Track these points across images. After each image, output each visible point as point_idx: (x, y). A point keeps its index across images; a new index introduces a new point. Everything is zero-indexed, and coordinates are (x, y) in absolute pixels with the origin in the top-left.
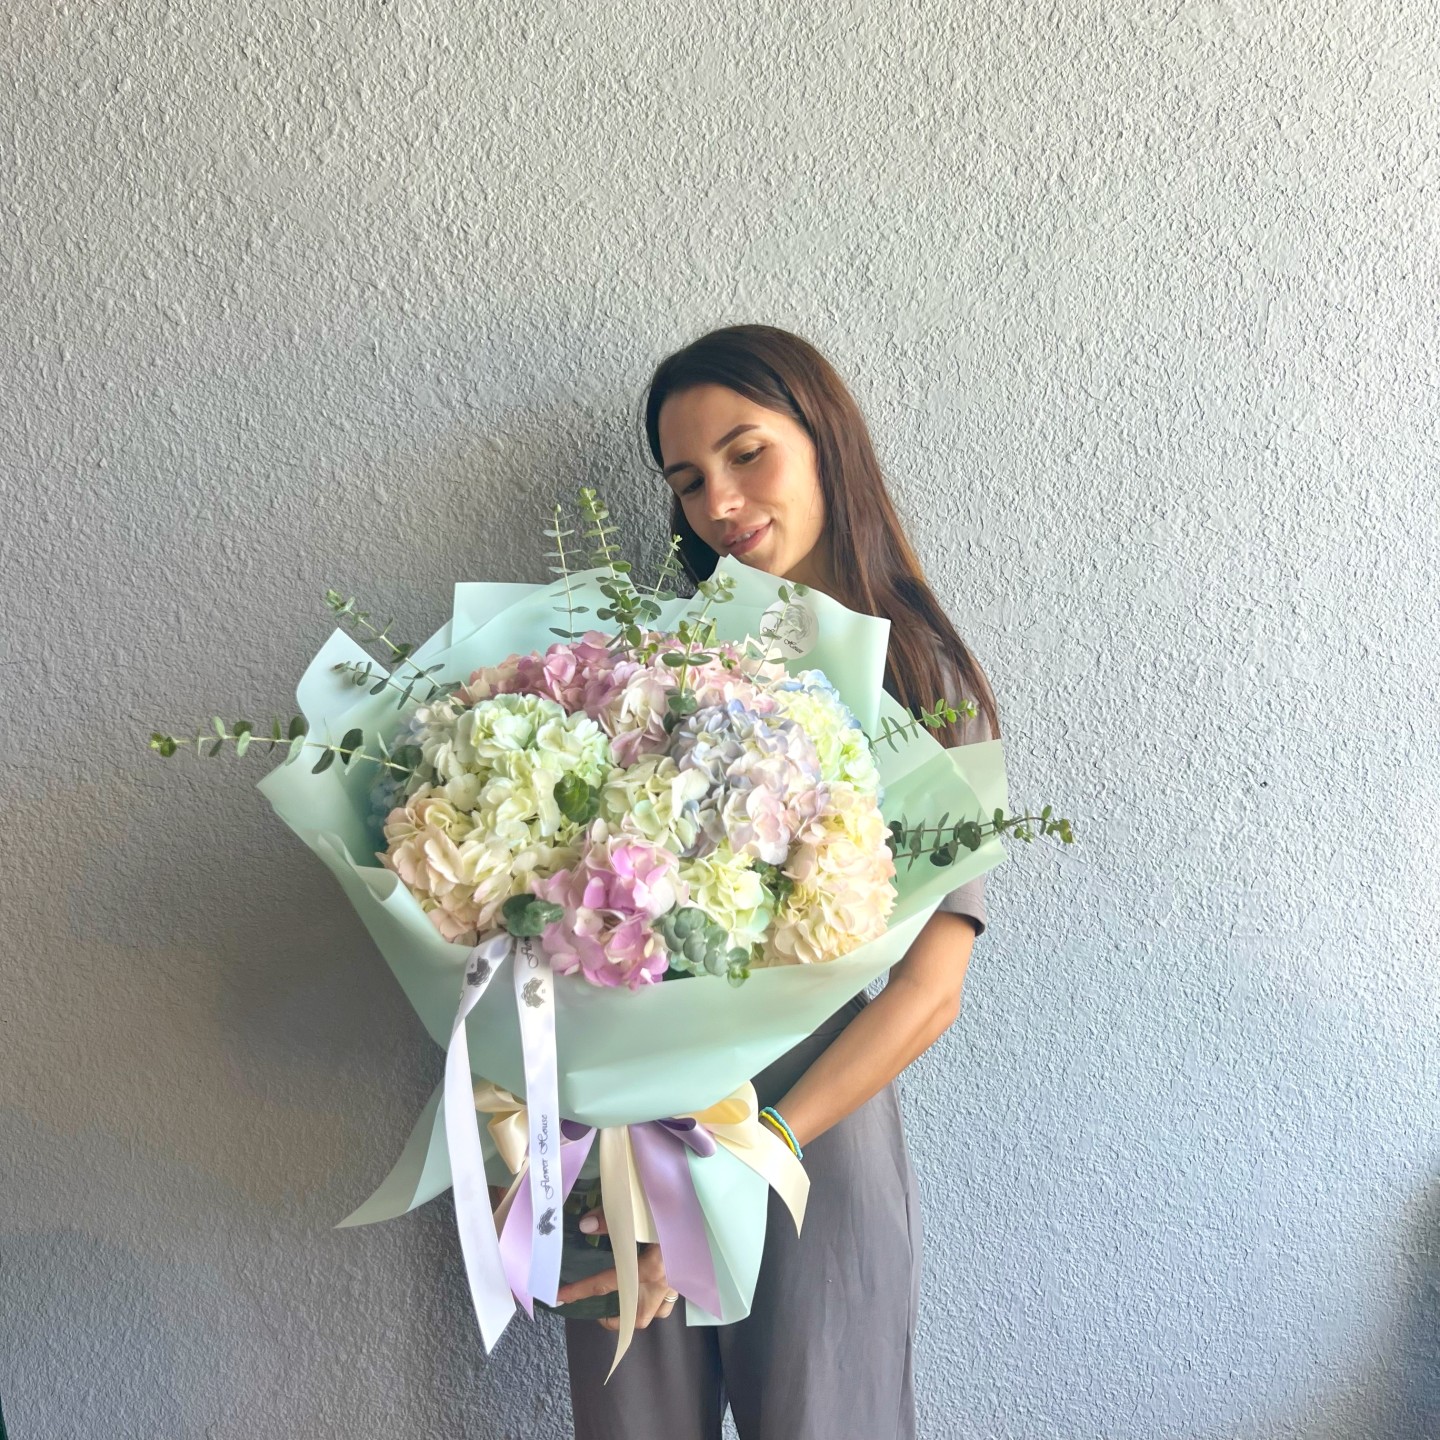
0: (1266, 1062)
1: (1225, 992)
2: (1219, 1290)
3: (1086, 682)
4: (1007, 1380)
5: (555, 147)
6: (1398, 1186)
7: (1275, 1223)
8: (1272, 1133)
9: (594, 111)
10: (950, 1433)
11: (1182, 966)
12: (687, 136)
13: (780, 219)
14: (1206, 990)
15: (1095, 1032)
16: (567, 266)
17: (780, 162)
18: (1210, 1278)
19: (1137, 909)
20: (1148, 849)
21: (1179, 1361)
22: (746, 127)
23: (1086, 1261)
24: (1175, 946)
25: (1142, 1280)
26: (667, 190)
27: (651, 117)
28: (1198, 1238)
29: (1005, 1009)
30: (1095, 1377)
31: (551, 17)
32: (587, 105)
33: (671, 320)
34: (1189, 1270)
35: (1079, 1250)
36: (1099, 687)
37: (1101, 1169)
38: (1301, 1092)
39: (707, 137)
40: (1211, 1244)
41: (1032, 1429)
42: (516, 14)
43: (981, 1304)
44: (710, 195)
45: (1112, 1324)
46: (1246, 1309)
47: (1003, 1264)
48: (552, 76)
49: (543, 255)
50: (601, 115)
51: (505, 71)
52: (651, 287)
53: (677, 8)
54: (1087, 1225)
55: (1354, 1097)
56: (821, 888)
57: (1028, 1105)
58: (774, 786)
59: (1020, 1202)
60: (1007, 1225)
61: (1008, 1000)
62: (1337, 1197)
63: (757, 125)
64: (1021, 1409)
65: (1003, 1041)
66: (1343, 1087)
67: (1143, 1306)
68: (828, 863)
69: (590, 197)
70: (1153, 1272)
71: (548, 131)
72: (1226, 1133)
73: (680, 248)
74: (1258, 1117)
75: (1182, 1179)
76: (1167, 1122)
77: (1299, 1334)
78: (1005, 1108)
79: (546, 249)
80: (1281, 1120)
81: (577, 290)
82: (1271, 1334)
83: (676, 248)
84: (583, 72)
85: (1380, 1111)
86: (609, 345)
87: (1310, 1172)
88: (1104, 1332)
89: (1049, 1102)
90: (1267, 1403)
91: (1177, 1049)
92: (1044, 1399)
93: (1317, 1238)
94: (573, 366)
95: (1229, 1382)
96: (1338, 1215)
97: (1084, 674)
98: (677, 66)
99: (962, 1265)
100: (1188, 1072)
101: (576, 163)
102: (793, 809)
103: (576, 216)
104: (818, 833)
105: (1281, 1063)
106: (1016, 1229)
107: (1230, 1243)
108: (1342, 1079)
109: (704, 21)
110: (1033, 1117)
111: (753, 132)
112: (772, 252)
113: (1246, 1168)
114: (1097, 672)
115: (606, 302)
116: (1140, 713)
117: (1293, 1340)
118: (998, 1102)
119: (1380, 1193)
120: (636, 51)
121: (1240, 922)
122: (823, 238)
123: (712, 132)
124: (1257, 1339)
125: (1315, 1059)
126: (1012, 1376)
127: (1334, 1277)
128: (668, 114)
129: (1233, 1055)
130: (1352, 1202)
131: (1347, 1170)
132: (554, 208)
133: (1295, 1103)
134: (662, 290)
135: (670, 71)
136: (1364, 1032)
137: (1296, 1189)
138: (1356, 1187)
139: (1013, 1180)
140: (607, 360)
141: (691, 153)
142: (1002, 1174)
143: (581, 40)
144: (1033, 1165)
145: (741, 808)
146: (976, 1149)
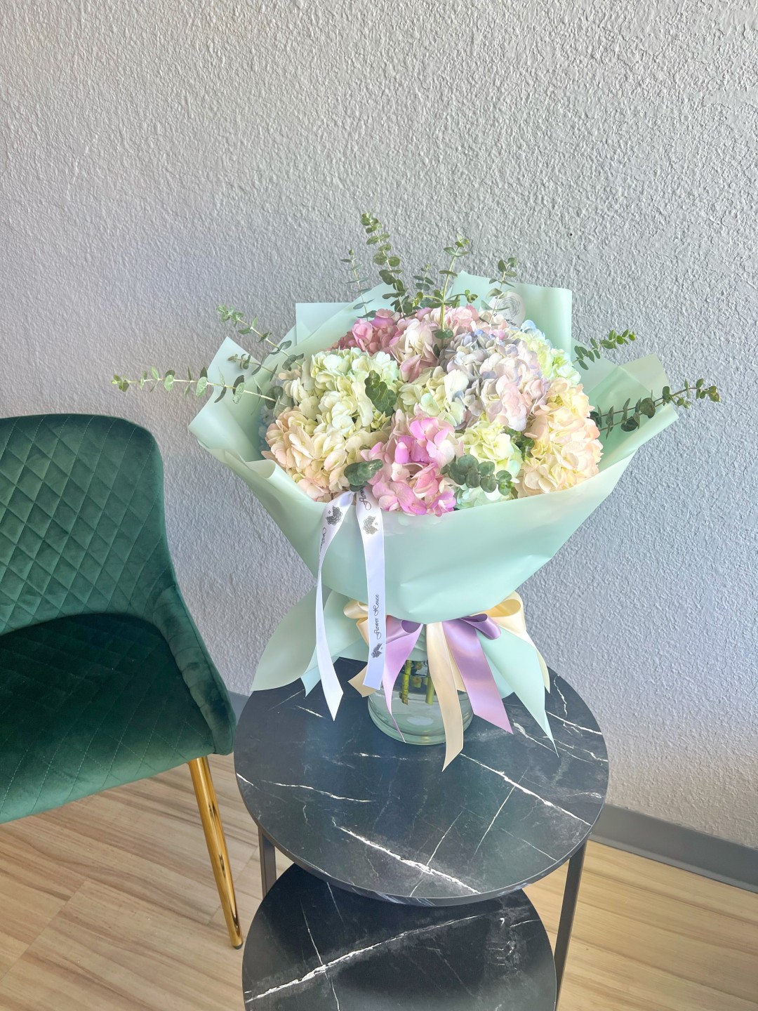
4: (668, 652)
10: (625, 672)
23: (737, 595)
29: (708, 419)
30: (729, 665)
35: (733, 587)
41: (680, 683)
43: (657, 605)
47: (676, 585)
54: (742, 572)
57: (713, 487)
59: (695, 549)
60: (683, 562)
61: (712, 413)
64: (674, 670)
65: (703, 442)
78: (695, 487)
89: (729, 488)
92: (691, 669)
99: (648, 580)
106: (690, 565)
110: (716, 496)
118: (691, 482)
126: (671, 651)
139: (693, 534)
142: (686, 529)
144: (709, 527)
145: (493, 390)
146: (669, 510)
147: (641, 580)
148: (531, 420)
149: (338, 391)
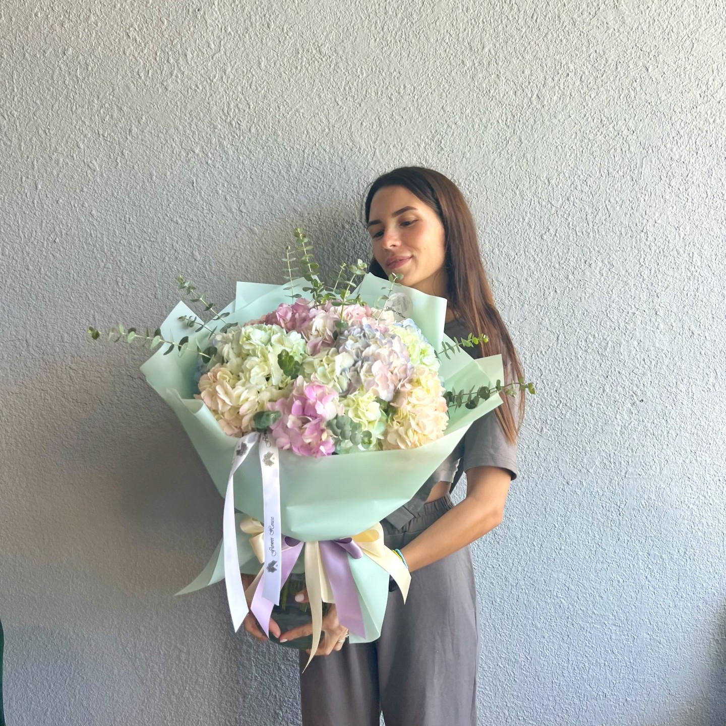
0: (644, 541)
1: (622, 506)
2: (620, 657)
3: (552, 349)
4: (513, 703)
5: (284, 82)
6: (711, 604)
7: (648, 623)
8: (646, 577)
9: (304, 64)
11: (601, 493)
12: (350, 76)
13: (397, 117)
14: (613, 505)
15: (557, 526)
16: (290, 141)
17: (397, 89)
18: (616, 651)
19: (578, 463)
20: (583, 434)
21: (600, 693)
22: (380, 72)
23: (553, 642)
24: (597, 483)
25: (581, 652)
26: (340, 103)
27: (333, 66)
28: (609, 630)
29: (511, 514)
30: (558, 702)
31: (282, 17)
32: (300, 61)
33: (342, 168)
34: (605, 647)
35: (549, 637)
36: (558, 352)
37: (560, 596)
38: (661, 557)
39: (360, 77)
40: (616, 634)
42: (265, 15)
43: (500, 664)
44: (362, 105)
45: (566, 675)
46: (634, 667)
47: (510, 644)
48: (282, 46)
49: (278, 136)
50: (307, 66)
51: (259, 44)
52: (332, 151)
53: (345, 12)
54: (553, 624)
55: (688, 559)
56: (409, 412)
57: (523, 563)
58: (385, 361)
59: (519, 613)
60: (512, 624)
61: (513, 509)
62: (680, 610)
63: (385, 71)
64: (520, 718)
65: (511, 531)
66: (683, 554)
67: (582, 665)
68: (413, 400)
69: (301, 107)
70: (586, 648)
71: (281, 74)
72: (623, 577)
73: (347, 132)
74: (640, 568)
75: (601, 601)
76: (594, 572)
77: (661, 679)
78: (511, 565)
79: (280, 133)
80: (651, 571)
81: (295, 153)
82: (646, 680)
83: (345, 132)
84: (298, 44)
85: (701, 566)
86: (311, 181)
87: (666, 597)
88: (562, 678)
89: (534, 562)
90: (645, 715)
91: (598, 535)
92: (532, 713)
93: (670, 630)
94: (293, 191)
95: (625, 704)
96: (680, 619)
97: (551, 345)
98: (345, 41)
100: (604, 547)
101: (295, 90)
102: (396, 374)
103: (294, 116)
104: (408, 387)
105: (651, 542)
106: (517, 626)
107: (626, 633)
108: (682, 550)
109: (359, 19)
110: (526, 569)
111: (384, 74)
112: (393, 134)
113: (634, 595)
114: (557, 344)
115: (310, 159)
116: (579, 364)
117: (658, 682)
118: (508, 562)
119: (701, 608)
120: (325, 34)
121: (630, 470)
122: (418, 127)
123: (362, 74)
124: (640, 682)
125: (668, 539)
126: (515, 701)
127: (678, 650)
128: (341, 65)
129: (626, 538)
130: (688, 612)
131: (685, 596)
132: (284, 112)
133: (658, 562)
134: (338, 153)
135: (342, 44)
136: (693, 526)
137: (659, 606)
138: (689, 604)
139: (516, 601)
140: (310, 188)
141: (352, 85)
142: (510, 598)
143: (297, 29)
144: (526, 593)
145: (369, 371)
146: (497, 585)
147: (486, 646)
148: (397, 394)
149: (258, 357)
